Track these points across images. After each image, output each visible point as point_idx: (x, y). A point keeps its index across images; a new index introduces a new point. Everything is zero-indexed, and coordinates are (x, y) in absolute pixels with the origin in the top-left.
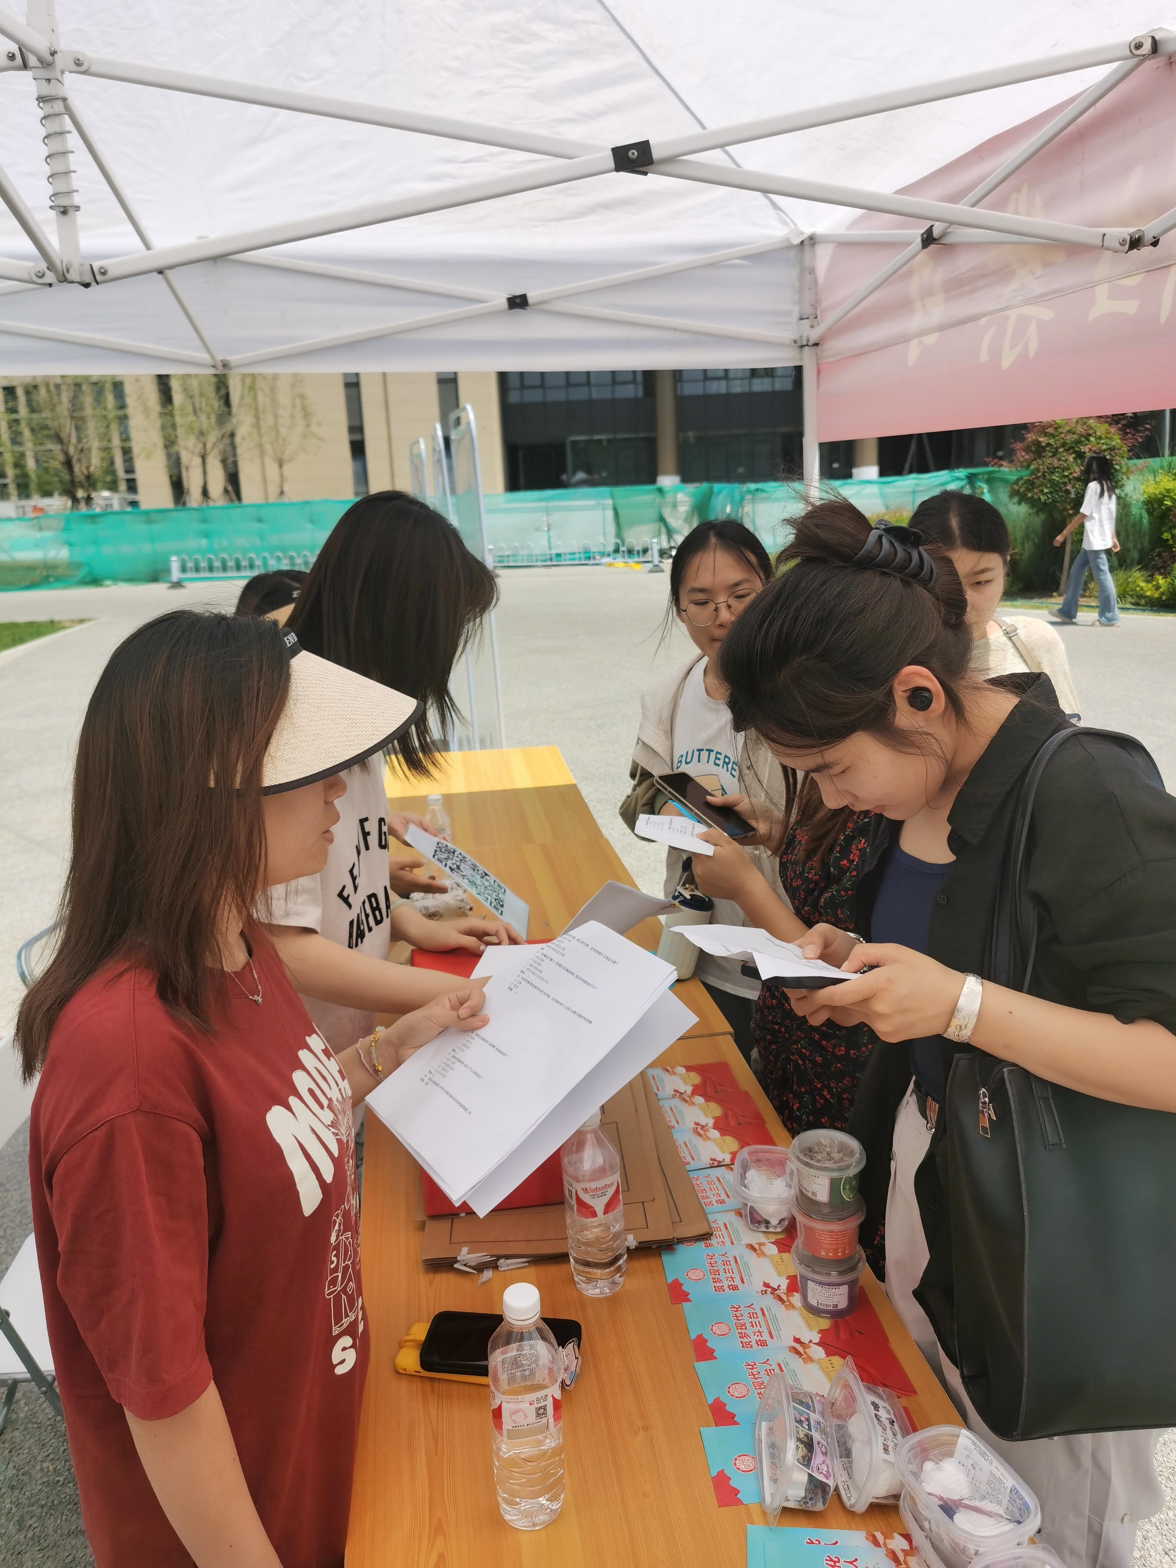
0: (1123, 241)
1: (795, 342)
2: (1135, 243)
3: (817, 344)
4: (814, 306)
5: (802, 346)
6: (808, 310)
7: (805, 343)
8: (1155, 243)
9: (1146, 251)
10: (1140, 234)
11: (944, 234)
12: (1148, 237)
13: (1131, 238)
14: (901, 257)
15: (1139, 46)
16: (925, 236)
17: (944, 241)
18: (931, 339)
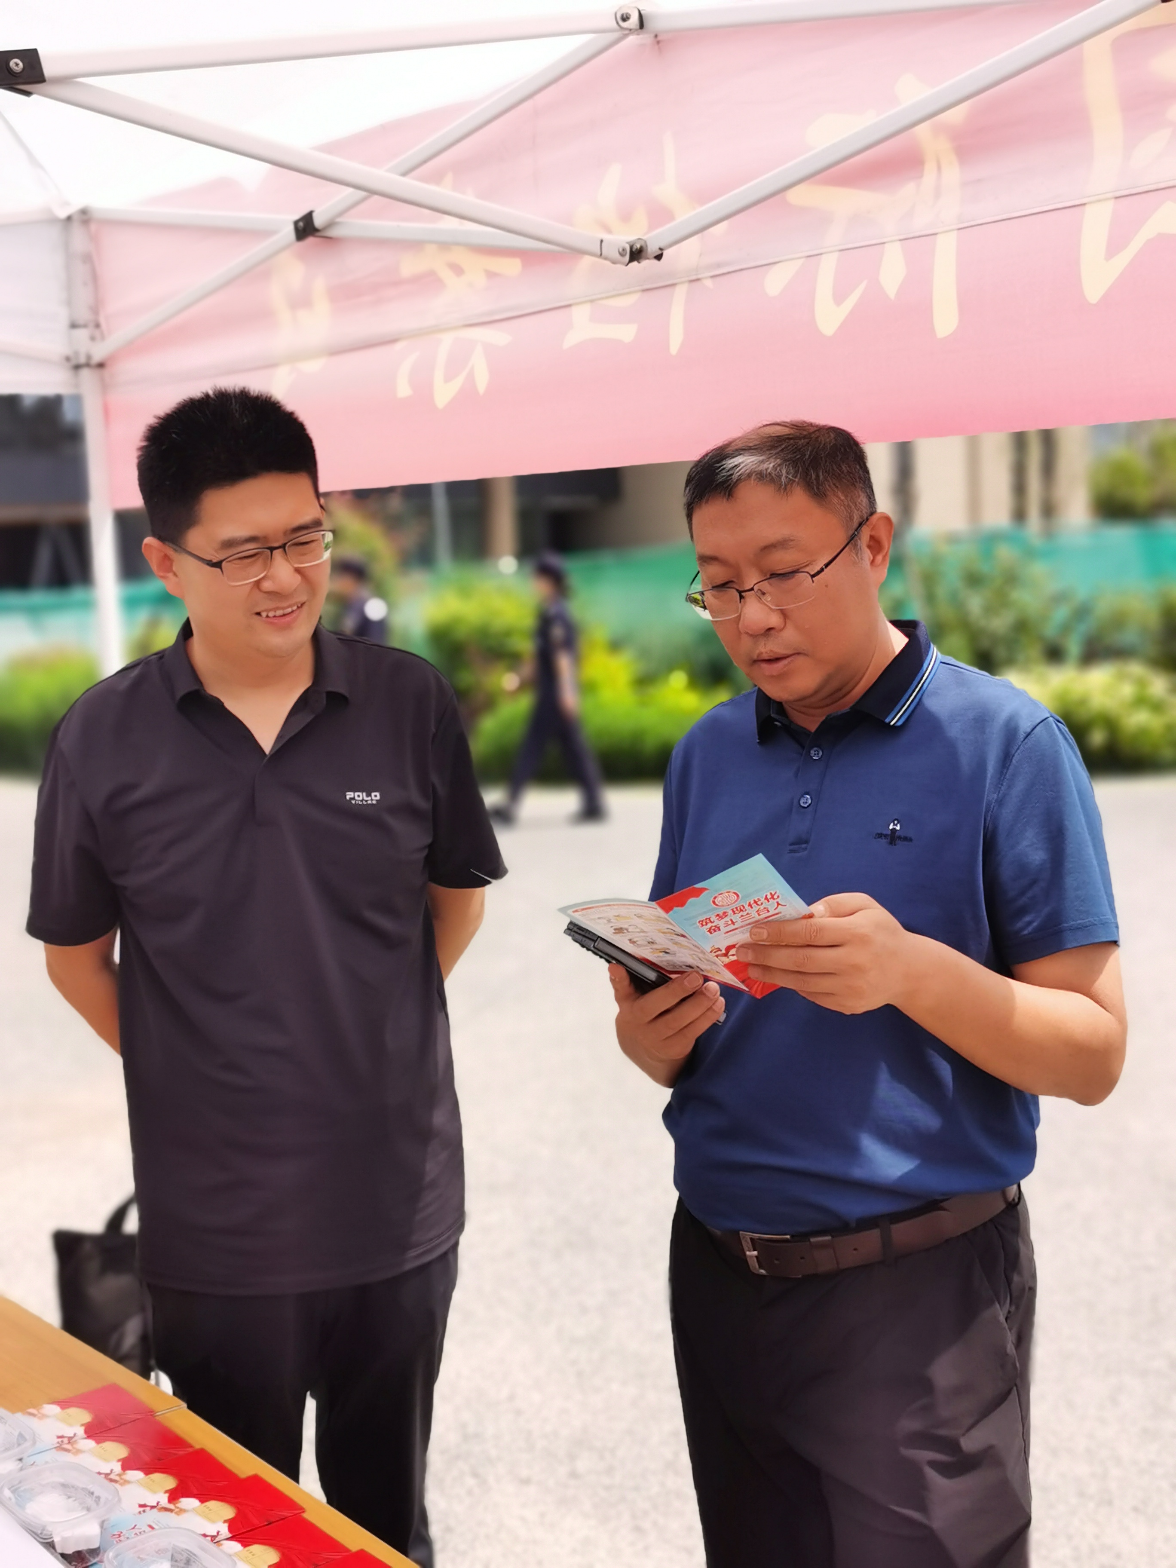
0: (623, 250)
1: (68, 359)
2: (636, 254)
3: (101, 365)
4: (96, 309)
5: (77, 367)
6: (84, 315)
7: (82, 360)
8: (659, 257)
9: (646, 265)
10: (643, 243)
11: (331, 224)
12: (653, 249)
13: (631, 248)
14: (257, 249)
15: (625, 18)
16: (301, 224)
17: (330, 233)
18: (312, 367)
